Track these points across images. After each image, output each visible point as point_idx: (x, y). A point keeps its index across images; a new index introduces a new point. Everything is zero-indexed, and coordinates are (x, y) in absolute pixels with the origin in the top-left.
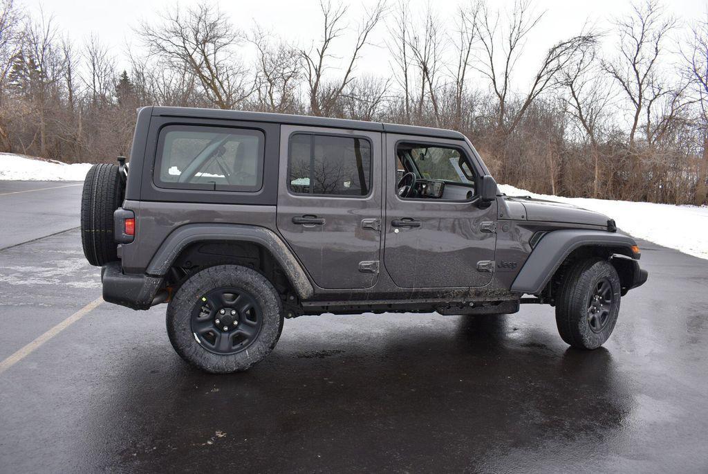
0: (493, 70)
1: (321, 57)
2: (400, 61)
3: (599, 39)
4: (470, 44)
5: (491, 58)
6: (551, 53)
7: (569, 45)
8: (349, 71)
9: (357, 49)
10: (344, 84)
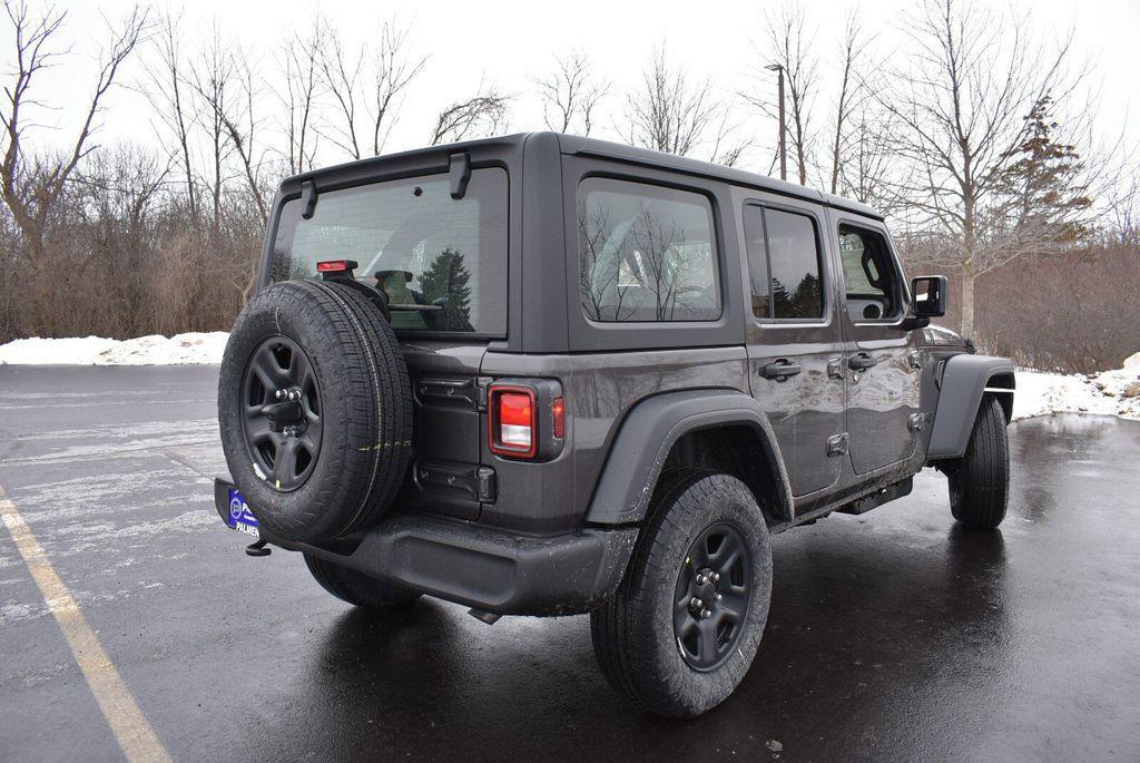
0: (355, 142)
1: (16, 103)
2: (170, 121)
3: (508, 103)
4: (309, 99)
5: (351, 123)
6: (442, 120)
7: (467, 109)
8: (85, 134)
9: (99, 94)
10: (77, 157)
